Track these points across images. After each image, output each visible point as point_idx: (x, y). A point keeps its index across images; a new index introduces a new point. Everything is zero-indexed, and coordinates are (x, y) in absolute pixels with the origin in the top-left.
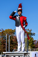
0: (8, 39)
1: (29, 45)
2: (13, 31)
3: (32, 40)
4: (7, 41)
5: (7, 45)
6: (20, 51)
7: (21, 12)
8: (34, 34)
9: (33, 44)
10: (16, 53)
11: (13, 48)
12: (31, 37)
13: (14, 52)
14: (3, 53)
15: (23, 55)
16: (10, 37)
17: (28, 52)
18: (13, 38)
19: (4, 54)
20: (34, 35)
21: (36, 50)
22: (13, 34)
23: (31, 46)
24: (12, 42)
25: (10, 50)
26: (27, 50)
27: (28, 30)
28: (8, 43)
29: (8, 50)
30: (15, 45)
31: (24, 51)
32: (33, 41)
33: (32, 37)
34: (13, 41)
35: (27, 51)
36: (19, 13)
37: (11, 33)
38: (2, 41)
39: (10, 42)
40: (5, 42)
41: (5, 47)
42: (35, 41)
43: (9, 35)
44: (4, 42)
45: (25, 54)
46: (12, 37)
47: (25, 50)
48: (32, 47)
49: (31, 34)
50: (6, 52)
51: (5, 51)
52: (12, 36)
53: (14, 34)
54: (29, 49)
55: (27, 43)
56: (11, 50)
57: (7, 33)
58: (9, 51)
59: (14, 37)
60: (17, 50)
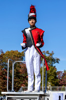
0: (11, 68)
1: (48, 80)
2: (19, 53)
3: (54, 71)
4: (9, 73)
5: (9, 80)
6: (31, 90)
7: (34, 21)
8: (58, 60)
9: (56, 78)
10: (24, 93)
11: (19, 85)
12: (52, 66)
13: (22, 93)
14: (3, 93)
15: (36, 98)
16: (15, 65)
17: (47, 92)
18: (20, 67)
19: (4, 95)
20: (58, 62)
21: (60, 90)
22: (20, 59)
23: (51, 82)
24: (17, 75)
25: (15, 88)
26: (44, 88)
27: (48, 52)
28: (10, 77)
29: (10, 89)
30: (24, 80)
31: (39, 91)
32: (55, 74)
33: (54, 65)
34: (20, 72)
35: (45, 91)
36: (30, 22)
37: (16, 58)
38: (1, 71)
39: (14, 74)
40: (6, 73)
41: (5, 84)
42: (59, 72)
43: (14, 61)
44: (4, 73)
45: (41, 96)
46: (18, 65)
47: (40, 89)
48: (53, 83)
49: (53, 60)
50: (7, 91)
51: (5, 90)
52: (18, 63)
53: (22, 59)
54: (48, 87)
55: (44, 76)
56: (17, 89)
57: (9, 58)
58: (12, 90)
59: (22, 66)
60: (26, 89)
